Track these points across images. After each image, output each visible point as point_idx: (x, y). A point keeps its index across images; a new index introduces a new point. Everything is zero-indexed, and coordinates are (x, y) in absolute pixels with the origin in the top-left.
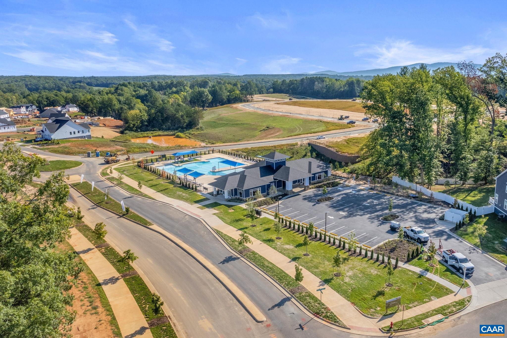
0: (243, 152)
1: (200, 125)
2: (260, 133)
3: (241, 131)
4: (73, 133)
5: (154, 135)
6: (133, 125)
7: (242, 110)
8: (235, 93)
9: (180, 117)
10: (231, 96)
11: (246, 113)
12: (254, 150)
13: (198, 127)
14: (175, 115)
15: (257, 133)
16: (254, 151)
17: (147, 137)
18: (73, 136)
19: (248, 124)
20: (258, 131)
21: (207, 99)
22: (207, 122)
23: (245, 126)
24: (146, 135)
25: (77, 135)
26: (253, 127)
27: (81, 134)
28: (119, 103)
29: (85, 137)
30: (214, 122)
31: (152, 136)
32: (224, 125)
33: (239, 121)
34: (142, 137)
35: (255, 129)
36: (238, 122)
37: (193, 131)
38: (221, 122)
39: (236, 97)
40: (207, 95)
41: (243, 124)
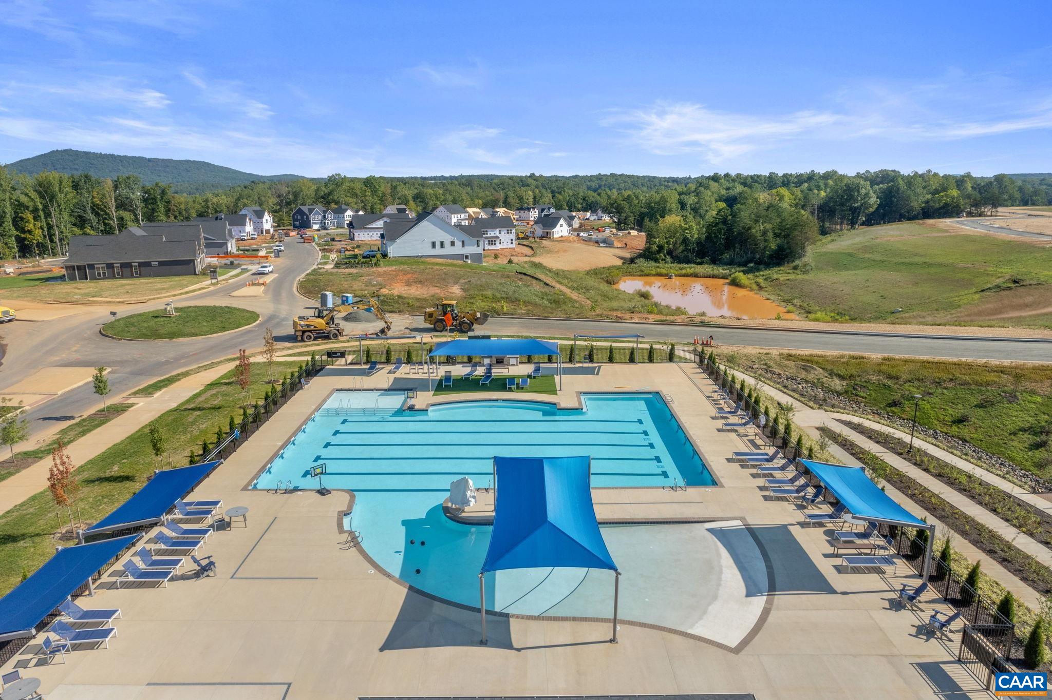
0: (832, 373)
1: (805, 259)
2: (977, 296)
3: (916, 284)
4: (438, 245)
5: (684, 272)
6: (658, 246)
7: (947, 231)
8: (946, 195)
9: (758, 234)
10: (934, 202)
11: (955, 237)
12: (894, 372)
13: (797, 262)
14: (750, 228)
15: (969, 297)
16: (890, 377)
17: (666, 275)
18: (438, 251)
19: (945, 266)
20: (974, 290)
21: (865, 205)
22: (832, 253)
23: (932, 270)
24: (664, 271)
25: (448, 250)
26: (959, 275)
27: (458, 250)
28: (680, 206)
29: (467, 257)
30: (850, 255)
31: (676, 276)
32: (872, 263)
33: (921, 256)
34: (654, 275)
35: (965, 284)
36: (917, 259)
37: (780, 274)
38: (867, 256)
39: (946, 205)
40: (867, 194)
41: (930, 265)
